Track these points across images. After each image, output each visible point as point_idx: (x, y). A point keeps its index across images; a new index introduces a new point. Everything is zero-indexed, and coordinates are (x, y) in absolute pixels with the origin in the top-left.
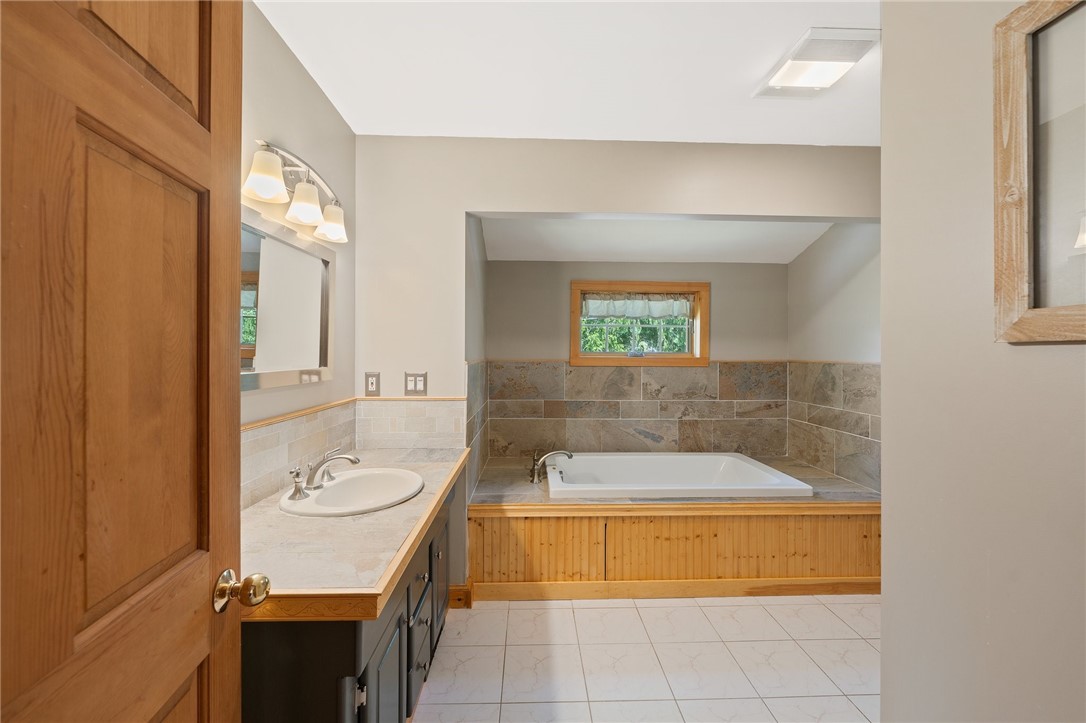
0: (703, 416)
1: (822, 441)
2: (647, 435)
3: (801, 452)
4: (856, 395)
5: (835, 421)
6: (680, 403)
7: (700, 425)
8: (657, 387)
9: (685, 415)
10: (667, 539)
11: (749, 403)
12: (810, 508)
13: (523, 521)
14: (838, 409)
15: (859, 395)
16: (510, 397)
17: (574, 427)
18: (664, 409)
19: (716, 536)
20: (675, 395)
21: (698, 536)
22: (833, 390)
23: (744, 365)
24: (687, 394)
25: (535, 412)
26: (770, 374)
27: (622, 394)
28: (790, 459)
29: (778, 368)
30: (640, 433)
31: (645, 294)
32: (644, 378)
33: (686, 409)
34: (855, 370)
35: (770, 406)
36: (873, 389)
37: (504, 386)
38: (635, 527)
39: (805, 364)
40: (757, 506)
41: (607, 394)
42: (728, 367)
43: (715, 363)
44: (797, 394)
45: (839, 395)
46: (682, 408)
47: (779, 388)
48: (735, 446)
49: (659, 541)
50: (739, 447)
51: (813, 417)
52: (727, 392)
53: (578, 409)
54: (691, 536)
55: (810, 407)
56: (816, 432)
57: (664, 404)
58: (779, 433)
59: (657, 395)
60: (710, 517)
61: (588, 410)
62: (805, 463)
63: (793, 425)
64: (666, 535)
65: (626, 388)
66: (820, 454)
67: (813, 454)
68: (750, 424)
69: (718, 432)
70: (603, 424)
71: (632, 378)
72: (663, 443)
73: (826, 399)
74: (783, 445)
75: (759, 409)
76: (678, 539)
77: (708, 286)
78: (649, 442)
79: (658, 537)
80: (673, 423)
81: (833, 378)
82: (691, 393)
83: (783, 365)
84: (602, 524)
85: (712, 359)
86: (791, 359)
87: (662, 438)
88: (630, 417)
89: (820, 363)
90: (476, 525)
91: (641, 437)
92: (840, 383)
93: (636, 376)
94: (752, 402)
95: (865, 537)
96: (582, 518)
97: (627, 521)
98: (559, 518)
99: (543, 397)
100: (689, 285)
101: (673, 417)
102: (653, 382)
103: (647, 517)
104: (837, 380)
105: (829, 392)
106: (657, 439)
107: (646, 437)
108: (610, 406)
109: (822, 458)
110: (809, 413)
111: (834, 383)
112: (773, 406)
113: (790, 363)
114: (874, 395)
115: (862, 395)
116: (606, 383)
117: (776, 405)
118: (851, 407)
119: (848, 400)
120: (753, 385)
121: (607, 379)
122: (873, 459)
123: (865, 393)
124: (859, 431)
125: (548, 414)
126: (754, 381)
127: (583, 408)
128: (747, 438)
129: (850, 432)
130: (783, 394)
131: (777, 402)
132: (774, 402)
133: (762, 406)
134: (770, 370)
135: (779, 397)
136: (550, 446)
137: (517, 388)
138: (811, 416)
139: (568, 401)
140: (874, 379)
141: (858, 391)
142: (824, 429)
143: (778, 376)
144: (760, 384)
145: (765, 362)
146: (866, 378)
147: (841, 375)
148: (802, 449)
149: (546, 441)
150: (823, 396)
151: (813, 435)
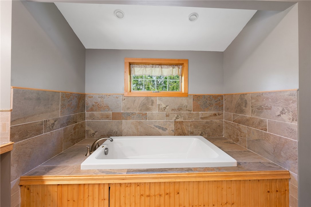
0: (185, 119)
1: (240, 131)
2: (160, 128)
3: (230, 136)
4: (258, 109)
5: (247, 122)
6: (175, 113)
7: (184, 123)
8: (164, 106)
9: (177, 119)
10: (149, 196)
11: (206, 113)
12: (236, 176)
13: (56, 186)
14: (248, 116)
15: (260, 109)
16: (96, 111)
17: (126, 124)
18: (167, 116)
19: (178, 193)
20: (173, 110)
21: (167, 194)
22: (246, 106)
23: (204, 96)
24: (178, 109)
25: (107, 117)
26: (216, 100)
27: (148, 109)
28: (225, 139)
29: (219, 98)
30: (156, 127)
31: (160, 65)
32: (158, 102)
33: (178, 116)
34: (258, 96)
35: (216, 114)
36: (269, 106)
37: (93, 106)
38: (128, 189)
39: (232, 95)
40: (204, 175)
41: (141, 109)
42: (197, 98)
43: (191, 95)
44: (228, 109)
45: (249, 109)
46: (176, 116)
47: (220, 106)
48: (200, 132)
49: (143, 198)
50: (202, 133)
51: (236, 120)
52: (197, 108)
53: (128, 116)
54: (162, 192)
55: (234, 115)
56: (237, 127)
57: (167, 114)
58: (220, 127)
59: (164, 110)
60: (175, 182)
61: (132, 116)
62: (231, 141)
63: (226, 123)
64: (147, 193)
65: (150, 106)
66: (239, 138)
67: (236, 137)
68: (207, 123)
69: (192, 126)
70: (140, 123)
71: (153, 102)
72: (167, 131)
74: (222, 132)
75: (211, 116)
76: (155, 196)
77: (187, 61)
78: (161, 131)
79: (142, 195)
80: (172, 122)
81: (246, 101)
82: (180, 109)
83: (222, 96)
84: (107, 188)
85: (189, 93)
86: (225, 93)
87: (167, 129)
88: (152, 119)
89: (239, 94)
90: (26, 190)
91: (157, 129)
92: (249, 103)
93: (154, 101)
94: (208, 113)
95: (269, 192)
96: (94, 184)
97: (123, 186)
98: (79, 185)
99: (112, 111)
100: (179, 60)
101: (172, 119)
102: (162, 104)
103: (135, 183)
104: (248, 102)
105: (244, 108)
106: (164, 129)
107: (159, 129)
108: (143, 115)
109: (240, 140)
110: (234, 118)
111: (246, 103)
112: (217, 114)
113: (225, 95)
114: (270, 109)
115: (262, 109)
116: (141, 104)
117: (219, 114)
118: (256, 115)
119: (254, 111)
120: (208, 105)
121: (141, 102)
122: (270, 143)
123: (264, 108)
124: (260, 128)
125: (114, 118)
126: (208, 103)
127: (130, 116)
128: (205, 129)
129: (256, 128)
130: (222, 109)
131: (219, 113)
132: (218, 113)
133: (212, 114)
134: (216, 98)
135: (220, 111)
136: (115, 133)
137: (99, 107)
138: (234, 119)
139: (123, 113)
140: (270, 100)
141: (260, 107)
142: (241, 126)
143: (219, 101)
144: (211, 105)
145: (214, 95)
146: (265, 100)
147: (250, 99)
148: (230, 134)
149: (112, 130)
150: (241, 110)
151: (236, 128)
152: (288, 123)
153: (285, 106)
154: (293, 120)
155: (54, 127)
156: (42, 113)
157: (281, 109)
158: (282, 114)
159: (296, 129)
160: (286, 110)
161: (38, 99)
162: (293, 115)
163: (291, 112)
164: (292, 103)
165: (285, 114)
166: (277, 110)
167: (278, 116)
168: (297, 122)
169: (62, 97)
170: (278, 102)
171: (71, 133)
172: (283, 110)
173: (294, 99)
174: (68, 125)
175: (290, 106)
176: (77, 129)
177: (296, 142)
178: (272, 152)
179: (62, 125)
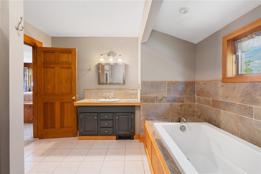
16: (201, 96)
17: (225, 115)
25: (209, 103)
27: (255, 102)
37: (200, 91)
53: (226, 106)
65: (258, 97)
70: (241, 119)
99: (212, 97)
108: (246, 109)
116: (242, 93)
121: (244, 90)
125: (214, 106)
127: (229, 106)
136: (214, 121)
137: (203, 92)
139: (222, 101)
149: (212, 118)
155: (162, 101)
156: (154, 92)
161: (152, 86)
169: (168, 84)
171: (177, 108)
174: (174, 102)
176: (183, 107)
179: (168, 101)
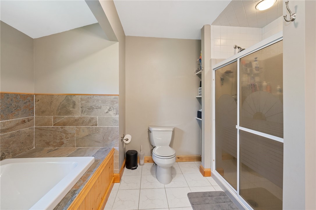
1: (65, 133)
3: (47, 143)
4: (89, 109)
5: (76, 122)
11: (10, 122)
14: (77, 116)
15: (91, 109)
22: (73, 108)
23: (7, 95)
26: (25, 101)
29: (29, 98)
34: (88, 98)
35: (24, 121)
36: (99, 106)
39: (52, 96)
45: (78, 110)
47: (30, 110)
48: (0, 155)
50: (3, 155)
51: (58, 123)
55: (55, 118)
56: (61, 130)
58: (30, 136)
63: (38, 129)
66: (64, 140)
67: (58, 141)
68: (12, 136)
73: (68, 112)
75: (17, 124)
81: (74, 102)
83: (31, 96)
86: (37, 93)
89: (65, 95)
92: (79, 104)
94: (13, 121)
104: (77, 103)
109: (65, 142)
111: (74, 104)
112: (26, 120)
113: (36, 95)
114: (100, 108)
115: (93, 108)
117: (28, 120)
118: (86, 114)
119: (84, 111)
120: (14, 109)
122: (100, 134)
123: (95, 108)
124: (91, 124)
126: (14, 106)
128: (9, 146)
129: (86, 126)
130: (32, 113)
131: (29, 118)
132: (27, 118)
133: (20, 122)
134: (25, 99)
135: (30, 115)
138: (56, 122)
140: (100, 101)
141: (91, 107)
142: (67, 127)
143: (29, 103)
144: (18, 108)
145: (21, 94)
146: (95, 101)
147: (79, 101)
148: (48, 141)
150: (67, 111)
151: (58, 132)
152: (113, 116)
153: (111, 106)
154: (116, 114)
157: (108, 108)
158: (110, 111)
159: (118, 119)
160: (112, 108)
162: (116, 111)
163: (115, 110)
164: (116, 103)
165: (111, 111)
166: (105, 108)
167: (107, 112)
168: (118, 115)
170: (106, 103)
172: (110, 108)
173: (117, 101)
175: (114, 105)
177: (118, 127)
178: (102, 140)
